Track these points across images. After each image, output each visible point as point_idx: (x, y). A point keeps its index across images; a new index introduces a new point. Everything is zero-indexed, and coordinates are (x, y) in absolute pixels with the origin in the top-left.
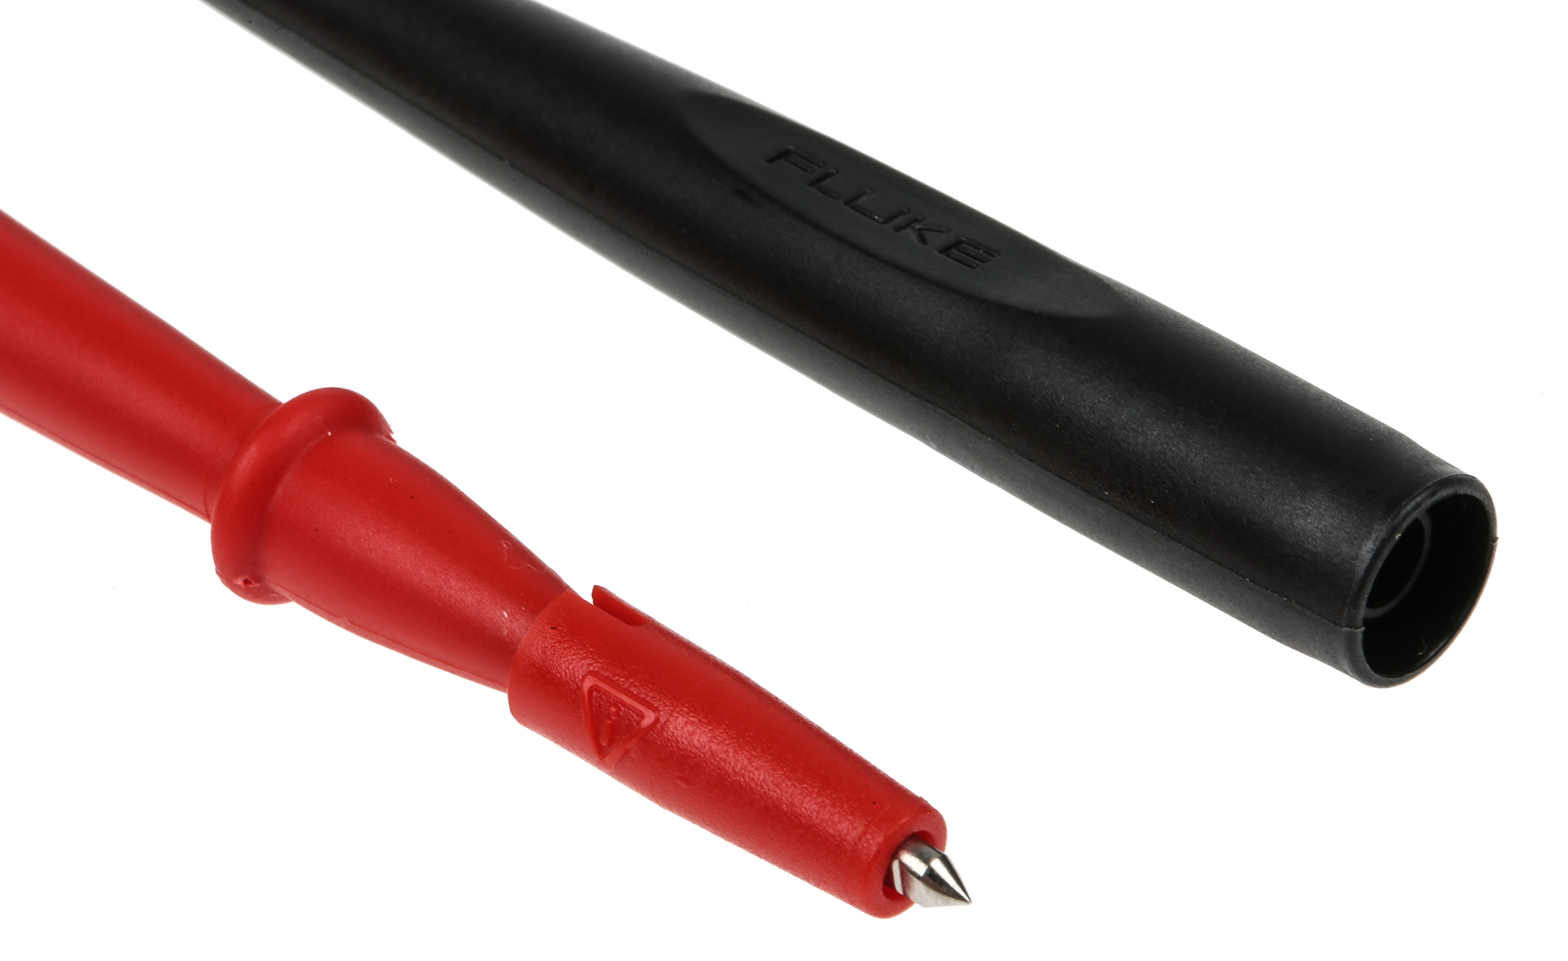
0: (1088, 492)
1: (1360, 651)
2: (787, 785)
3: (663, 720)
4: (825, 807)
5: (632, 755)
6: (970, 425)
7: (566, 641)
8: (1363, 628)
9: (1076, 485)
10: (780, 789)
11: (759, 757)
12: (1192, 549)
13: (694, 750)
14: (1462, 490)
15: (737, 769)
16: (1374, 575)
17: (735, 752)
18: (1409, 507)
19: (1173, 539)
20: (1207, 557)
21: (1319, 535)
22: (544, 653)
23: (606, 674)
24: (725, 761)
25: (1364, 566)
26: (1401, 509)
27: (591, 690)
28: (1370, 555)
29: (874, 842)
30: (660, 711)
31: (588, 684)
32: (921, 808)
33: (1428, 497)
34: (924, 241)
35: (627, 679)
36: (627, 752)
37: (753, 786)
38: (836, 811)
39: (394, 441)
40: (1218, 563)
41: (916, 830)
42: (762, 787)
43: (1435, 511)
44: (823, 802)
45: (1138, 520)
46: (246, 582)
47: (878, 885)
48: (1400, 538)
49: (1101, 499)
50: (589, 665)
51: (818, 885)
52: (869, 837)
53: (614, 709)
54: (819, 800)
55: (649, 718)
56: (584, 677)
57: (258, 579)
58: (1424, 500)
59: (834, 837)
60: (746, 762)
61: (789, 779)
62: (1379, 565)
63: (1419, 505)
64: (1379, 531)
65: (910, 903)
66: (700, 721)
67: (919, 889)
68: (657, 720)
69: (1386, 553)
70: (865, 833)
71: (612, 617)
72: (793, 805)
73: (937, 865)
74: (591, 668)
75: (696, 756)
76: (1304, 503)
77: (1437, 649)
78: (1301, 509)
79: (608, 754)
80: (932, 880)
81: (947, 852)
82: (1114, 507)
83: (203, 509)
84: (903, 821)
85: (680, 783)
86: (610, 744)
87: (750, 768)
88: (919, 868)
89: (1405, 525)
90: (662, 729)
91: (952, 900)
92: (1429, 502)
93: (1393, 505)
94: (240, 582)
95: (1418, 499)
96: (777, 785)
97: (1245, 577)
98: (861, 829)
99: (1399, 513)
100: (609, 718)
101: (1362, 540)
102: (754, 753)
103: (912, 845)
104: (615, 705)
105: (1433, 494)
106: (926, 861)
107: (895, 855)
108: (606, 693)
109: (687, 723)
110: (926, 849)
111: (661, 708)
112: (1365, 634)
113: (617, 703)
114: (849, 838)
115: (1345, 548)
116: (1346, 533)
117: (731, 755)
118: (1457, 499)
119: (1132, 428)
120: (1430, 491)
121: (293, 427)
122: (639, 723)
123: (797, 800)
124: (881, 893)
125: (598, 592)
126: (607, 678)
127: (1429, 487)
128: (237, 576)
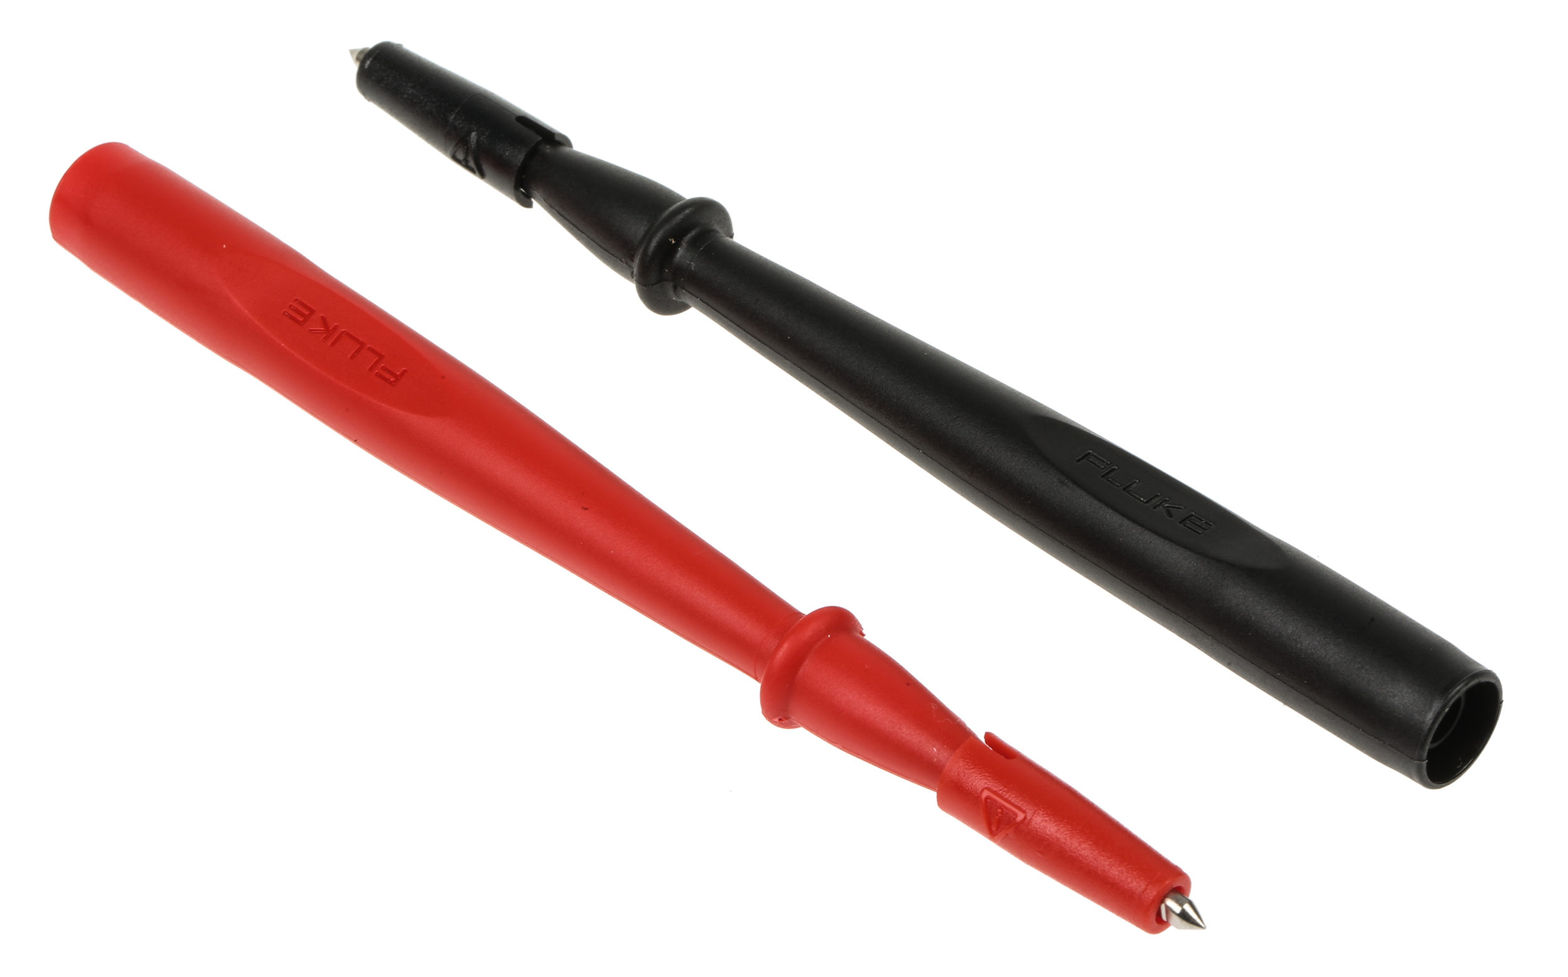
0: (1267, 672)
1: (1425, 773)
2: (1101, 859)
3: (1029, 818)
4: (1123, 873)
5: (1010, 836)
6: (1198, 628)
7: (972, 769)
8: (1427, 761)
9: (1261, 668)
10: (1097, 861)
11: (1085, 842)
12: (1329, 710)
13: (1047, 837)
14: (1483, 680)
15: (1072, 849)
16: (1433, 731)
17: (1071, 839)
18: (1453, 693)
19: (1317, 703)
20: (1337, 715)
21: (1402, 707)
22: (958, 774)
23: (995, 789)
24: (1065, 844)
25: (1428, 727)
26: (1449, 695)
27: (987, 798)
28: (1431, 721)
29: (1152, 893)
30: (1026, 813)
31: (985, 794)
32: (1176, 873)
33: (1464, 686)
34: (1170, 515)
35: (1007, 792)
36: (1007, 835)
37: (1081, 859)
38: (1129, 875)
39: (864, 635)
40: (1343, 719)
41: (1174, 886)
42: (1086, 860)
43: (1470, 693)
44: (1122, 870)
45: (1297, 691)
46: (780, 720)
47: (1153, 917)
48: (1448, 711)
49: (1275, 677)
50: (986, 783)
51: (1118, 915)
52: (1148, 891)
53: (1000, 810)
54: (1120, 869)
55: (1020, 816)
56: (982, 791)
57: (787, 718)
58: (1462, 688)
59: (1128, 890)
60: (1077, 845)
61: (1103, 856)
62: (1436, 726)
63: (1459, 691)
64: (1436, 706)
65: (1170, 925)
66: (1050, 820)
67: (1175, 919)
68: (1025, 818)
69: (1440, 719)
70: (1146, 889)
71: (997, 753)
72: (1104, 871)
73: (1187, 907)
74: (986, 785)
75: (1048, 840)
76: (1393, 688)
77: (1468, 765)
78: (1391, 692)
79: (996, 835)
80: (1184, 916)
81: (1191, 897)
82: (1283, 682)
83: (754, 675)
84: (1167, 882)
85: (1037, 853)
86: (997, 830)
87: (1079, 848)
88: (1177, 909)
89: (1451, 703)
90: (1028, 824)
91: (1195, 927)
92: (1465, 689)
93: (1445, 690)
94: (776, 720)
95: (1458, 688)
96: (1095, 859)
97: (1359, 729)
98: (1143, 887)
99: (1447, 696)
100: (997, 815)
101: (1427, 712)
102: (1082, 840)
103: (1172, 894)
104: (1001, 808)
105: (1467, 684)
106: (1181, 905)
107: (1162, 901)
108: (995, 801)
109: (1042, 821)
110: (1179, 897)
111: (1027, 811)
112: (1428, 764)
113: (1002, 807)
114: (1136, 892)
115: (1417, 716)
116: (1418, 707)
117: (1068, 840)
118: (1480, 685)
119: (1294, 639)
120: (1465, 682)
121: (808, 633)
122: (1015, 819)
123: (1107, 868)
124: (1155, 921)
125: (989, 737)
126: (996, 791)
127: (1464, 680)
128: (775, 717)
